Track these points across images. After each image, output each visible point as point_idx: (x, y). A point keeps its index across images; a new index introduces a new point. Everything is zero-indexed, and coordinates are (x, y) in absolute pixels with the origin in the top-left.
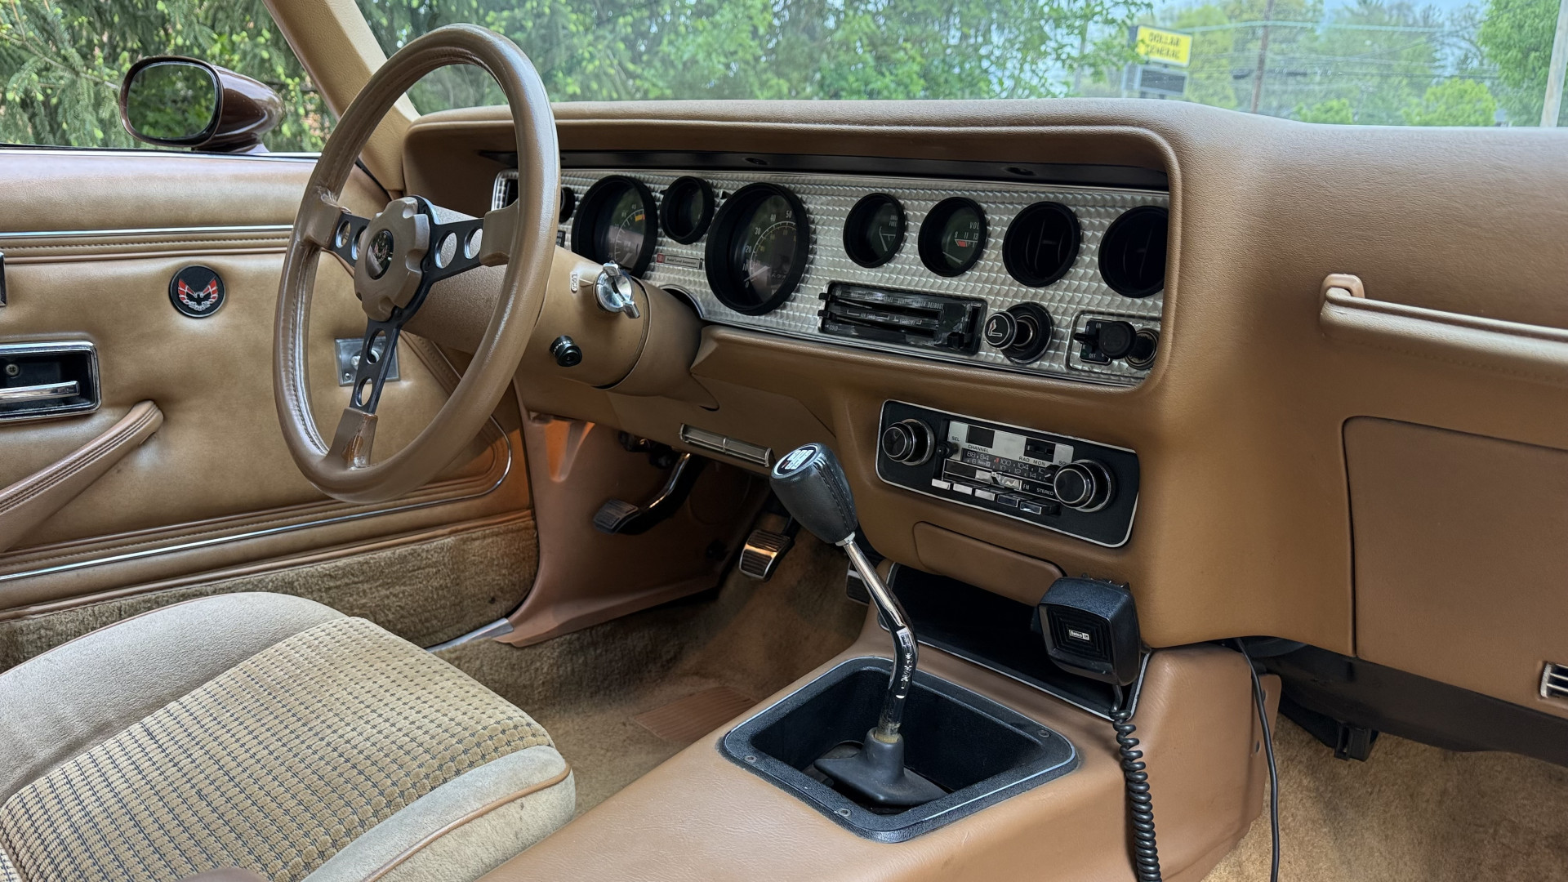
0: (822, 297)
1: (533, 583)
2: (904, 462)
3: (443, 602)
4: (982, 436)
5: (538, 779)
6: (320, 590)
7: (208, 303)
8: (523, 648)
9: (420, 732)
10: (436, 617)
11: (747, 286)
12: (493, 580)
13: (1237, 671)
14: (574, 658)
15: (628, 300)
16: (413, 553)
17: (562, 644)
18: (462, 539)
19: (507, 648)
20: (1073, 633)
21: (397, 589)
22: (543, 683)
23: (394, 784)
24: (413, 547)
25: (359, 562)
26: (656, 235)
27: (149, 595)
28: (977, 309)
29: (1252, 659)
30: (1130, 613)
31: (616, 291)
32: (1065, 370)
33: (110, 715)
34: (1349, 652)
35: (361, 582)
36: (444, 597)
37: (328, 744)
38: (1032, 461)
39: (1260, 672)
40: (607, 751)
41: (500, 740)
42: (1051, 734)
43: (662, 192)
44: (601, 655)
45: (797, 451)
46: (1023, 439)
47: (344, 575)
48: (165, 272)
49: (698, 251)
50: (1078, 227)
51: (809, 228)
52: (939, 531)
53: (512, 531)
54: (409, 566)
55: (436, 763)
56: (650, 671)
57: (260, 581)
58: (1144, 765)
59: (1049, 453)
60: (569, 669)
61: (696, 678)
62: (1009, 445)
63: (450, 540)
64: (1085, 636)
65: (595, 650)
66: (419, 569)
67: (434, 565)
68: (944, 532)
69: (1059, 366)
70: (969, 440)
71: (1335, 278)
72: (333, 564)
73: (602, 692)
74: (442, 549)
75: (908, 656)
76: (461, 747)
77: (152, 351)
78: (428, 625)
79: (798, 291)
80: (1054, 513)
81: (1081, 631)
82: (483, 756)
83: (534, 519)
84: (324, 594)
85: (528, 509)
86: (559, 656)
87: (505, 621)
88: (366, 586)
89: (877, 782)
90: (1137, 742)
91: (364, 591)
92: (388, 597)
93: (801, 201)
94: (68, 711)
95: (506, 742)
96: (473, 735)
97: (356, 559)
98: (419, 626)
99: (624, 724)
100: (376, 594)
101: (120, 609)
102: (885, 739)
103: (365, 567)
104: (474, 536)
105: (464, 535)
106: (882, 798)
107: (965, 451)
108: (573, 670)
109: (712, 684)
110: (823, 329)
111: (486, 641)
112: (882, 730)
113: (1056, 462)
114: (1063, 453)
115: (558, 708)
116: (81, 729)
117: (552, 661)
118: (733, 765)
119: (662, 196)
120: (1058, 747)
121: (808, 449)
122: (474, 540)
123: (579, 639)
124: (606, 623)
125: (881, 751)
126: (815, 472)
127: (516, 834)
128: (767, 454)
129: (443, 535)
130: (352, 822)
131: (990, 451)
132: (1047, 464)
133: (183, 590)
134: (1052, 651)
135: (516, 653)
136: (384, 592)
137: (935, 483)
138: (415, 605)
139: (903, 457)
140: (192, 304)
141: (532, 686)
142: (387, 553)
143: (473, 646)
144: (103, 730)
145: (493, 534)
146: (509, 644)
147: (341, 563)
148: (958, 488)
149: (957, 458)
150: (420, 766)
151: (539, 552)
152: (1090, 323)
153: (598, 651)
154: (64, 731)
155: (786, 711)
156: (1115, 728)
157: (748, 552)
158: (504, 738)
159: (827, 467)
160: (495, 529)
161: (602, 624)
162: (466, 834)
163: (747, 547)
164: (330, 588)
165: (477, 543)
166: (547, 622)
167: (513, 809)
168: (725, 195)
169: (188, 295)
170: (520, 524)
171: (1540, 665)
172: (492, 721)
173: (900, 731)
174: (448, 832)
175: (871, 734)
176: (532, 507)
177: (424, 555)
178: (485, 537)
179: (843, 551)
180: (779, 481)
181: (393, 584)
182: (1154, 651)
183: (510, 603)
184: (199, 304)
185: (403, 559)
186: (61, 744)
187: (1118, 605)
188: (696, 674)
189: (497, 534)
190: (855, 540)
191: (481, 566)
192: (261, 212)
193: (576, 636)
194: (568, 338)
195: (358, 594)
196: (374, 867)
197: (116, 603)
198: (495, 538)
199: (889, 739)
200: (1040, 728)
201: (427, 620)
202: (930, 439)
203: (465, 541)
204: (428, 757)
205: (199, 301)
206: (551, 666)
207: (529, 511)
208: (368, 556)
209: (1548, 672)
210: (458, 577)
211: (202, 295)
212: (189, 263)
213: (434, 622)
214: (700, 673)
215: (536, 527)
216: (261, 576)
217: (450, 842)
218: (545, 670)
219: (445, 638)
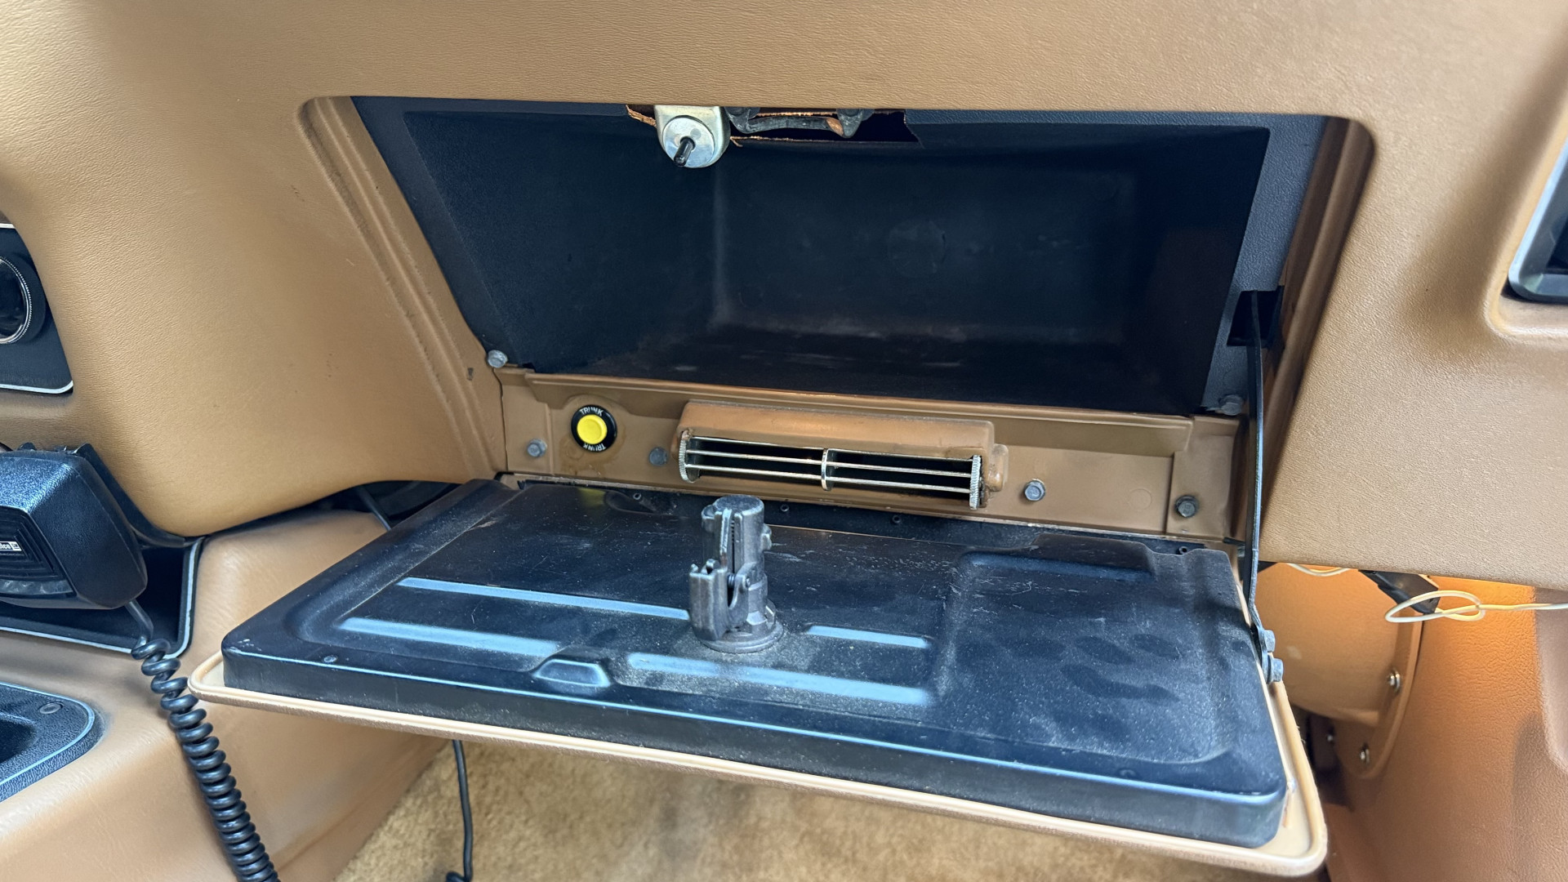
30: (99, 487)
42: (62, 705)
64: (14, 546)
182: (202, 540)
187: (54, 479)
200: (42, 701)
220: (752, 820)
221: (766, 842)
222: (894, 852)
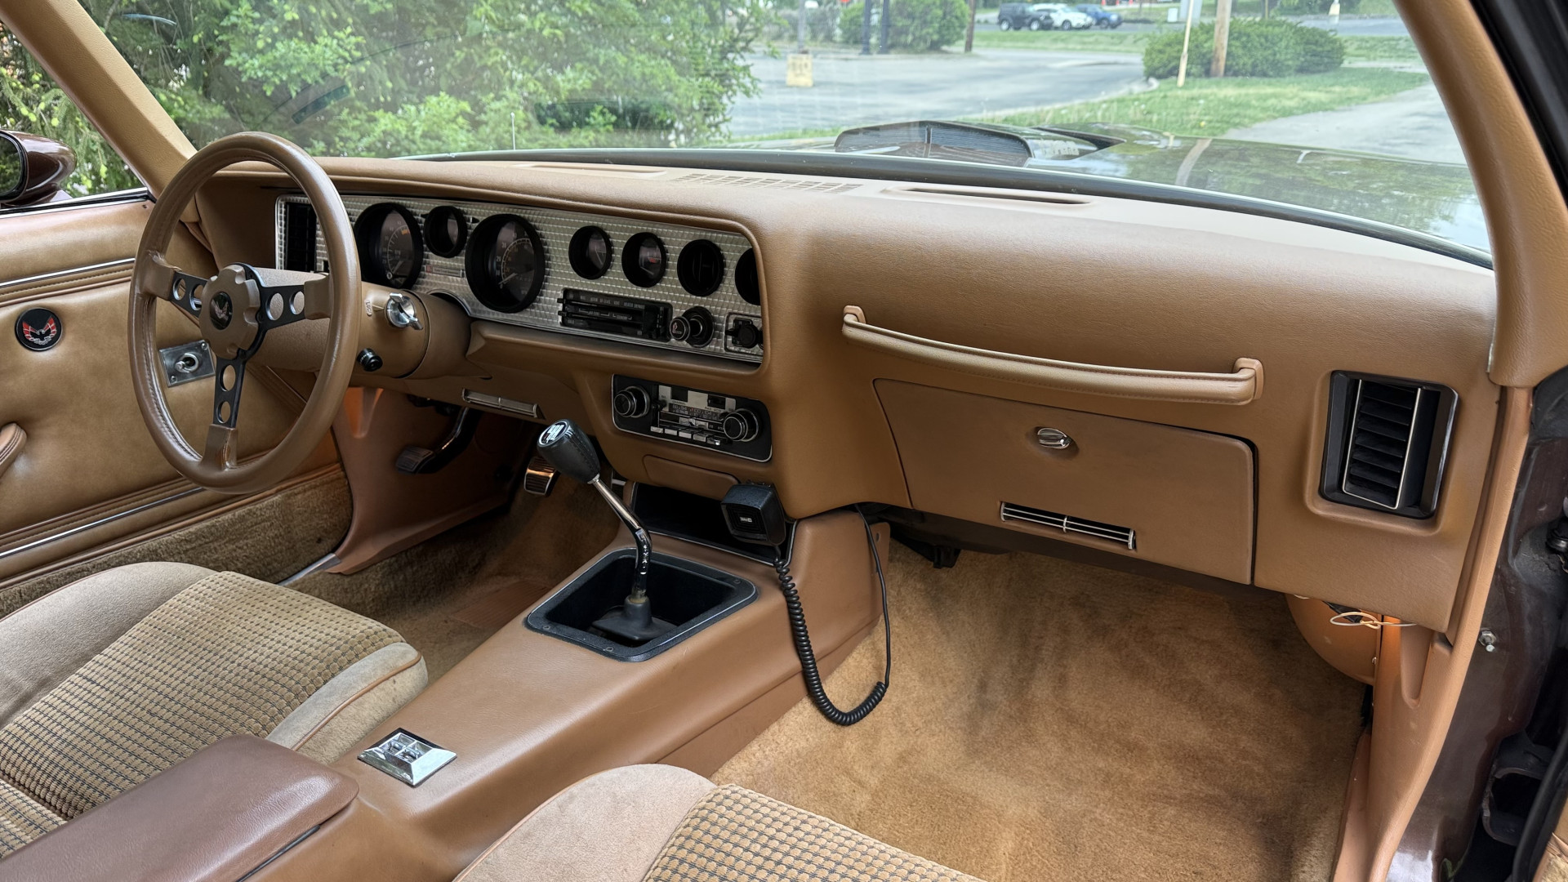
0: (559, 301)
1: (350, 521)
2: (632, 416)
3: (279, 547)
4: (680, 393)
5: (401, 663)
6: (179, 553)
7: (49, 338)
8: (351, 575)
9: (306, 646)
10: (276, 561)
11: (501, 287)
12: (318, 524)
13: (856, 523)
14: (396, 576)
15: (412, 318)
16: (250, 513)
17: (383, 567)
18: (287, 495)
19: (339, 577)
20: (742, 519)
22: (373, 600)
23: (297, 683)
24: (248, 507)
25: (207, 526)
26: (422, 250)
27: (42, 578)
28: (668, 308)
29: (864, 515)
30: (776, 502)
31: (402, 311)
32: (724, 351)
33: (48, 673)
34: (909, 506)
35: (212, 542)
36: (280, 544)
37: (239, 665)
38: (713, 409)
39: (870, 523)
40: (436, 643)
41: (366, 643)
42: (741, 581)
43: (422, 216)
44: (417, 571)
45: (554, 426)
46: (706, 396)
47: (197, 538)
48: (10, 317)
49: (459, 262)
50: (722, 257)
51: (543, 249)
52: (660, 460)
53: (327, 483)
54: (248, 524)
55: (324, 665)
56: (460, 578)
57: (130, 553)
58: (796, 591)
59: (722, 405)
60: (392, 586)
61: (499, 577)
62: (697, 400)
63: (277, 498)
64: (749, 520)
65: (412, 567)
66: (256, 524)
67: (268, 520)
68: (663, 461)
69: (720, 348)
70: (674, 397)
71: (849, 308)
72: (187, 531)
73: (423, 600)
74: (272, 506)
75: (645, 547)
76: (339, 652)
77: (11, 383)
78: (270, 567)
79: (542, 295)
80: (727, 444)
81: (746, 517)
82: (357, 655)
83: (343, 468)
84: (183, 556)
85: (337, 462)
86: (383, 577)
87: (333, 555)
88: (216, 544)
89: (634, 630)
90: (791, 578)
91: (215, 548)
92: (235, 551)
93: (535, 228)
94: (13, 674)
95: (370, 645)
96: (346, 642)
97: (204, 524)
98: (263, 569)
99: (446, 622)
100: (225, 549)
101: (20, 592)
102: (637, 601)
103: (213, 529)
104: (296, 491)
105: (288, 492)
106: (637, 638)
107: (671, 405)
108: (396, 587)
109: (513, 580)
110: (563, 323)
111: (320, 574)
112: (634, 596)
113: (727, 410)
114: (730, 403)
115: (388, 617)
116: (27, 686)
117: (377, 582)
118: (535, 633)
119: (424, 220)
120: (745, 587)
121: (560, 424)
122: (296, 494)
123: (397, 561)
124: (418, 545)
125: (635, 609)
126: (566, 440)
127: (394, 699)
128: (535, 407)
129: (271, 495)
130: (273, 712)
131: (687, 404)
132: (722, 411)
133: (68, 569)
134: (732, 532)
135: (347, 580)
136: (231, 547)
137: (653, 429)
138: (258, 553)
139: (630, 413)
140: (36, 340)
141: (364, 603)
142: (229, 516)
143: (310, 579)
144: (45, 684)
145: (311, 488)
146: (339, 573)
147: (193, 529)
148: (668, 431)
149: (666, 410)
150: (313, 669)
151: (351, 496)
152: (736, 321)
153: (415, 568)
154: (15, 689)
155: (568, 593)
156: (778, 572)
157: (530, 475)
158: (369, 642)
159: (574, 436)
160: (313, 483)
161: (415, 547)
162: (361, 704)
163: (529, 471)
164: (187, 550)
165: (299, 497)
166: (368, 552)
167: (389, 683)
168: (475, 221)
169: (32, 333)
170: (333, 476)
171: (999, 503)
172: (358, 631)
173: (646, 594)
174: (349, 704)
175: (628, 601)
176: (340, 460)
177: (258, 513)
178: (305, 491)
179: (594, 487)
180: (543, 449)
181: (238, 540)
182: (799, 520)
183: (334, 540)
184: (42, 339)
185: (242, 519)
186: (15, 699)
187: (766, 499)
188: (500, 574)
189: (315, 487)
190: (600, 478)
191: (306, 515)
192: (82, 256)
193: (394, 559)
194: (370, 350)
195: (210, 551)
196: (305, 732)
197: (16, 588)
198: (313, 491)
199: (639, 601)
200: (734, 578)
201: (269, 564)
202: (646, 399)
203: (289, 497)
204: (317, 661)
205: (42, 337)
206: (378, 585)
207: (338, 465)
208: (214, 521)
209: (1003, 507)
210: (289, 526)
211: (43, 331)
212: (29, 306)
213: (275, 564)
214: (502, 572)
215: (346, 477)
216: (129, 549)
217: (352, 710)
218: (373, 590)
219: (286, 575)
220: (1030, 697)
221: (1036, 709)
222: (1109, 726)
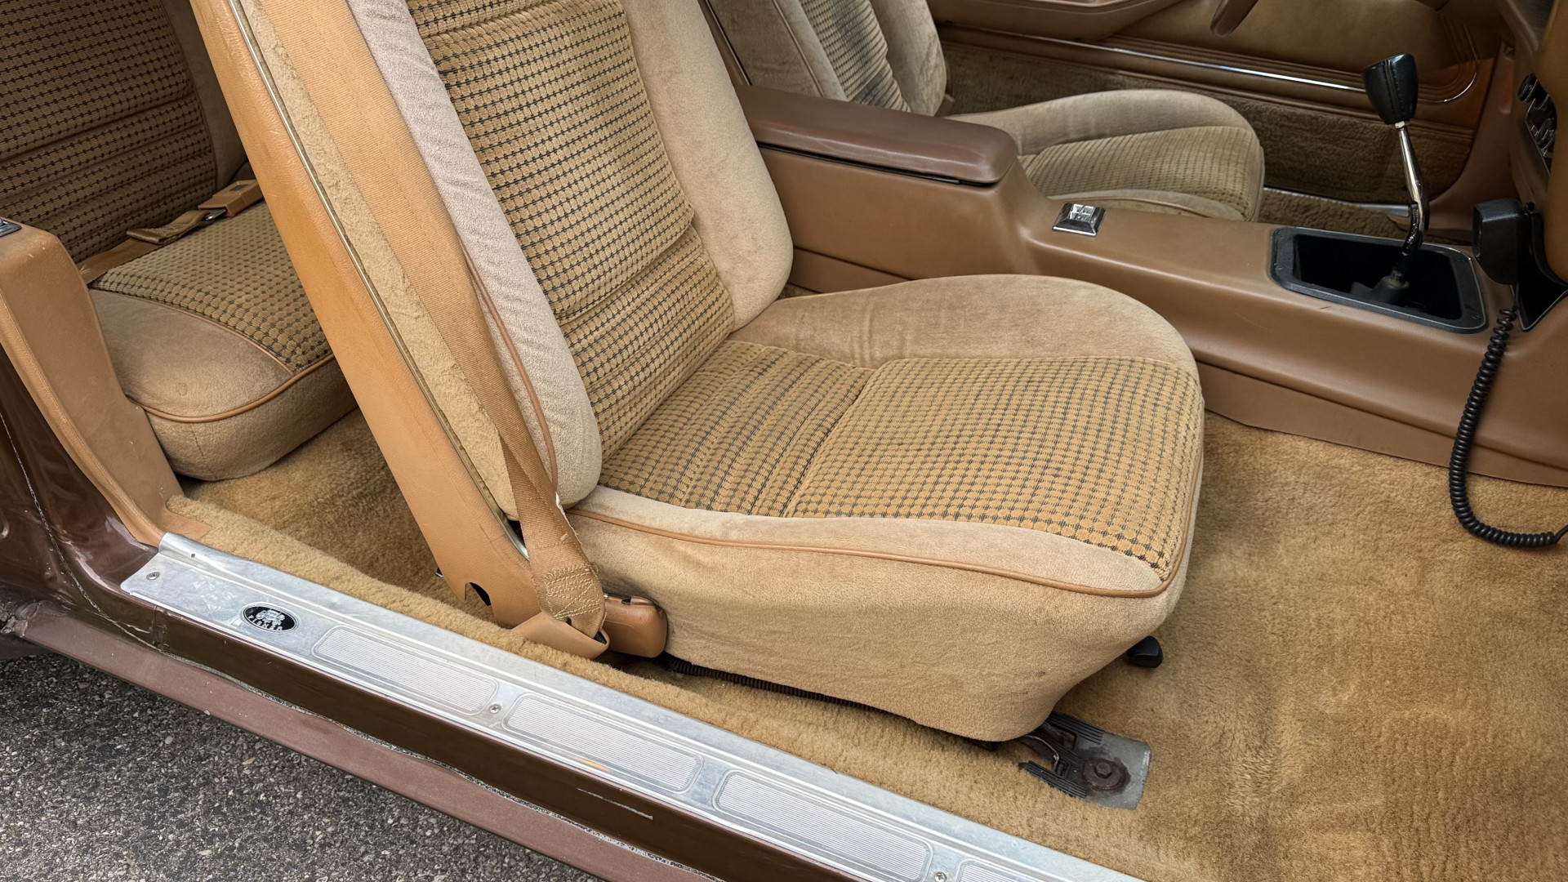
1: (1447, 187)
3: (1361, 170)
6: (1277, 125)
10: (1352, 179)
16: (1354, 125)
21: (1330, 146)
25: (1313, 117)
35: (1307, 131)
36: (1364, 167)
37: (1153, 167)
42: (1480, 319)
53: (1447, 141)
54: (1347, 134)
66: (1353, 138)
67: (1366, 140)
72: (1293, 111)
85: (1472, 128)
88: (1309, 135)
91: (1306, 138)
92: (1322, 149)
97: (1310, 112)
98: (1336, 180)
100: (1314, 143)
103: (1315, 121)
111: (1379, 214)
112: (1391, 276)
136: (1320, 144)
138: (1340, 164)
142: (1335, 117)
143: (1368, 212)
145: (1427, 137)
146: (1395, 223)
147: (1299, 111)
151: (1464, 167)
154: (1086, 129)
160: (1433, 133)
164: (1284, 126)
170: (1460, 138)
175: (1385, 279)
176: (1476, 128)
177: (1362, 130)
181: (1329, 142)
185: (1344, 126)
195: (1301, 137)
199: (1393, 283)
200: (1479, 314)
201: (1343, 178)
207: (1471, 131)
210: (1382, 157)
213: (1349, 182)
215: (1471, 146)
219: (1352, 198)
